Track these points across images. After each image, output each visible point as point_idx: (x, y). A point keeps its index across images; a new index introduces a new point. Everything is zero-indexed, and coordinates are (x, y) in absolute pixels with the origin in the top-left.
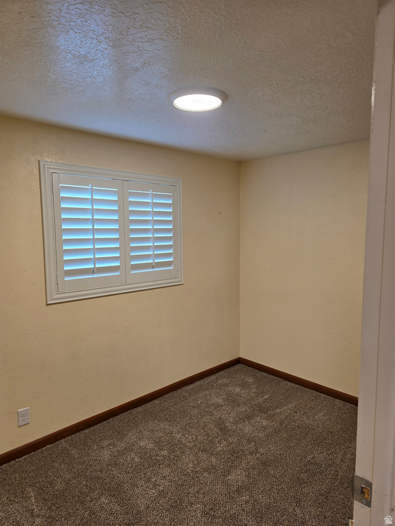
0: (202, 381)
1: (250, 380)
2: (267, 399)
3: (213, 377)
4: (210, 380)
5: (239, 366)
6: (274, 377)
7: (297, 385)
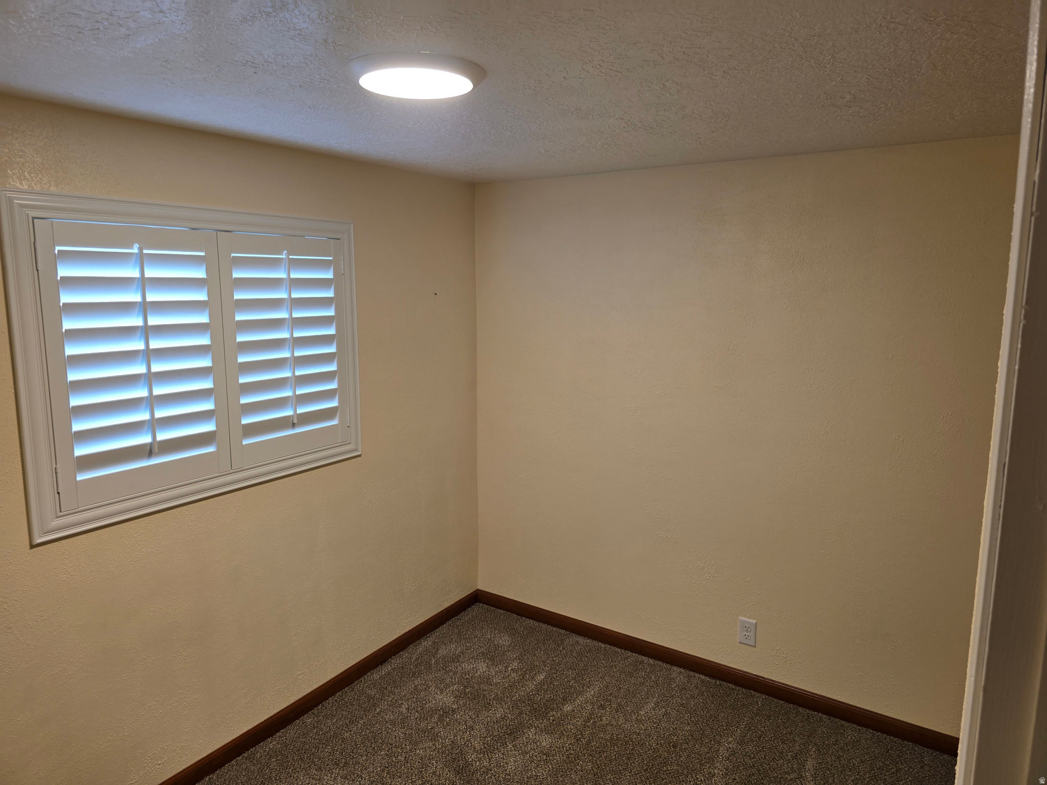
0: (405, 654)
1: (504, 640)
2: (542, 683)
3: (426, 643)
4: (420, 649)
5: (477, 609)
6: (550, 628)
7: (595, 643)
